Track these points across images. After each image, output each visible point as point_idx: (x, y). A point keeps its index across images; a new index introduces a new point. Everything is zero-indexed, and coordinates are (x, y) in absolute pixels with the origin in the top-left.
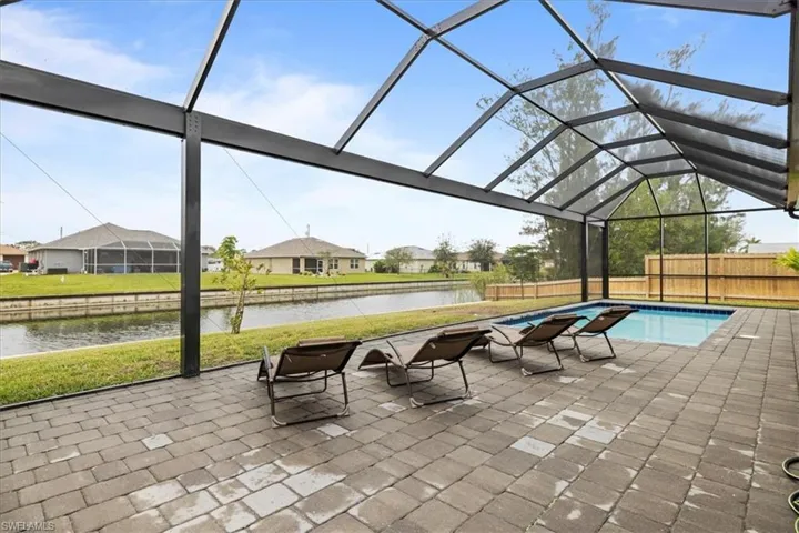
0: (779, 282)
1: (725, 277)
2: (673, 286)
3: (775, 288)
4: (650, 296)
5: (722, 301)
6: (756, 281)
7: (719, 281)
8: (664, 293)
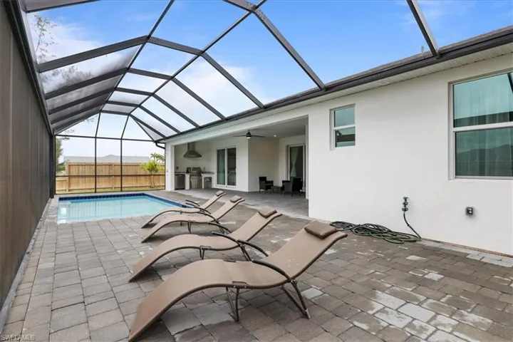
0: (138, 177)
1: (115, 176)
2: (85, 182)
3: (137, 180)
4: (69, 190)
5: (113, 189)
6: (129, 178)
7: (111, 178)
8: (97, 187)
